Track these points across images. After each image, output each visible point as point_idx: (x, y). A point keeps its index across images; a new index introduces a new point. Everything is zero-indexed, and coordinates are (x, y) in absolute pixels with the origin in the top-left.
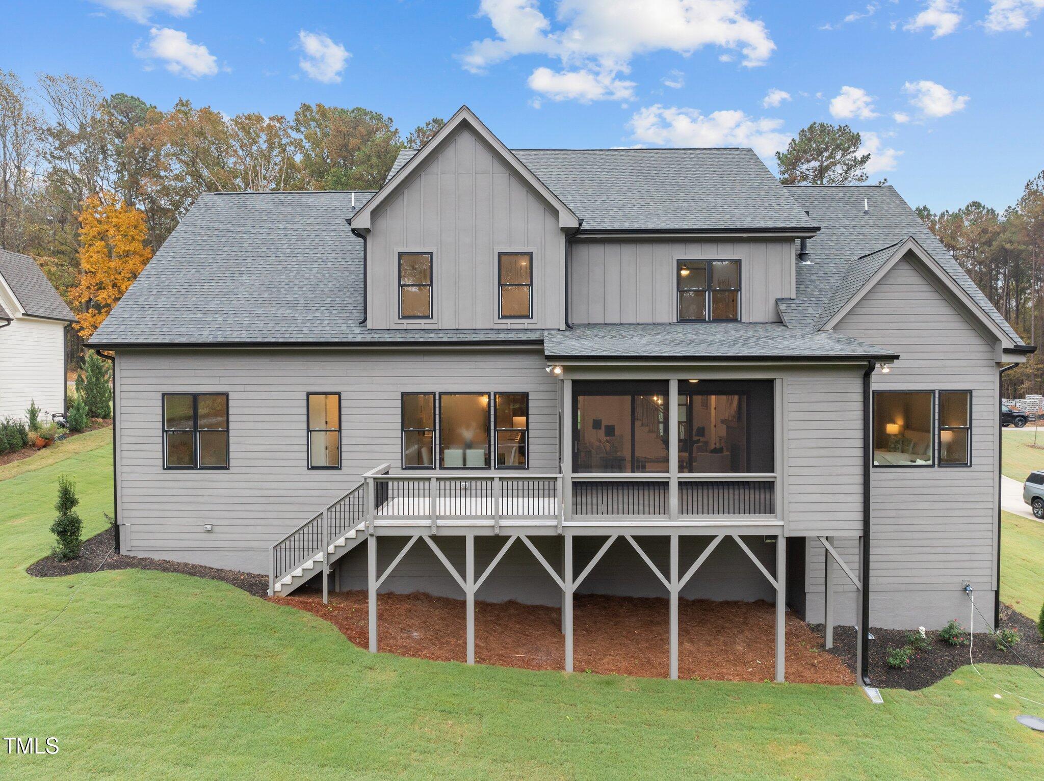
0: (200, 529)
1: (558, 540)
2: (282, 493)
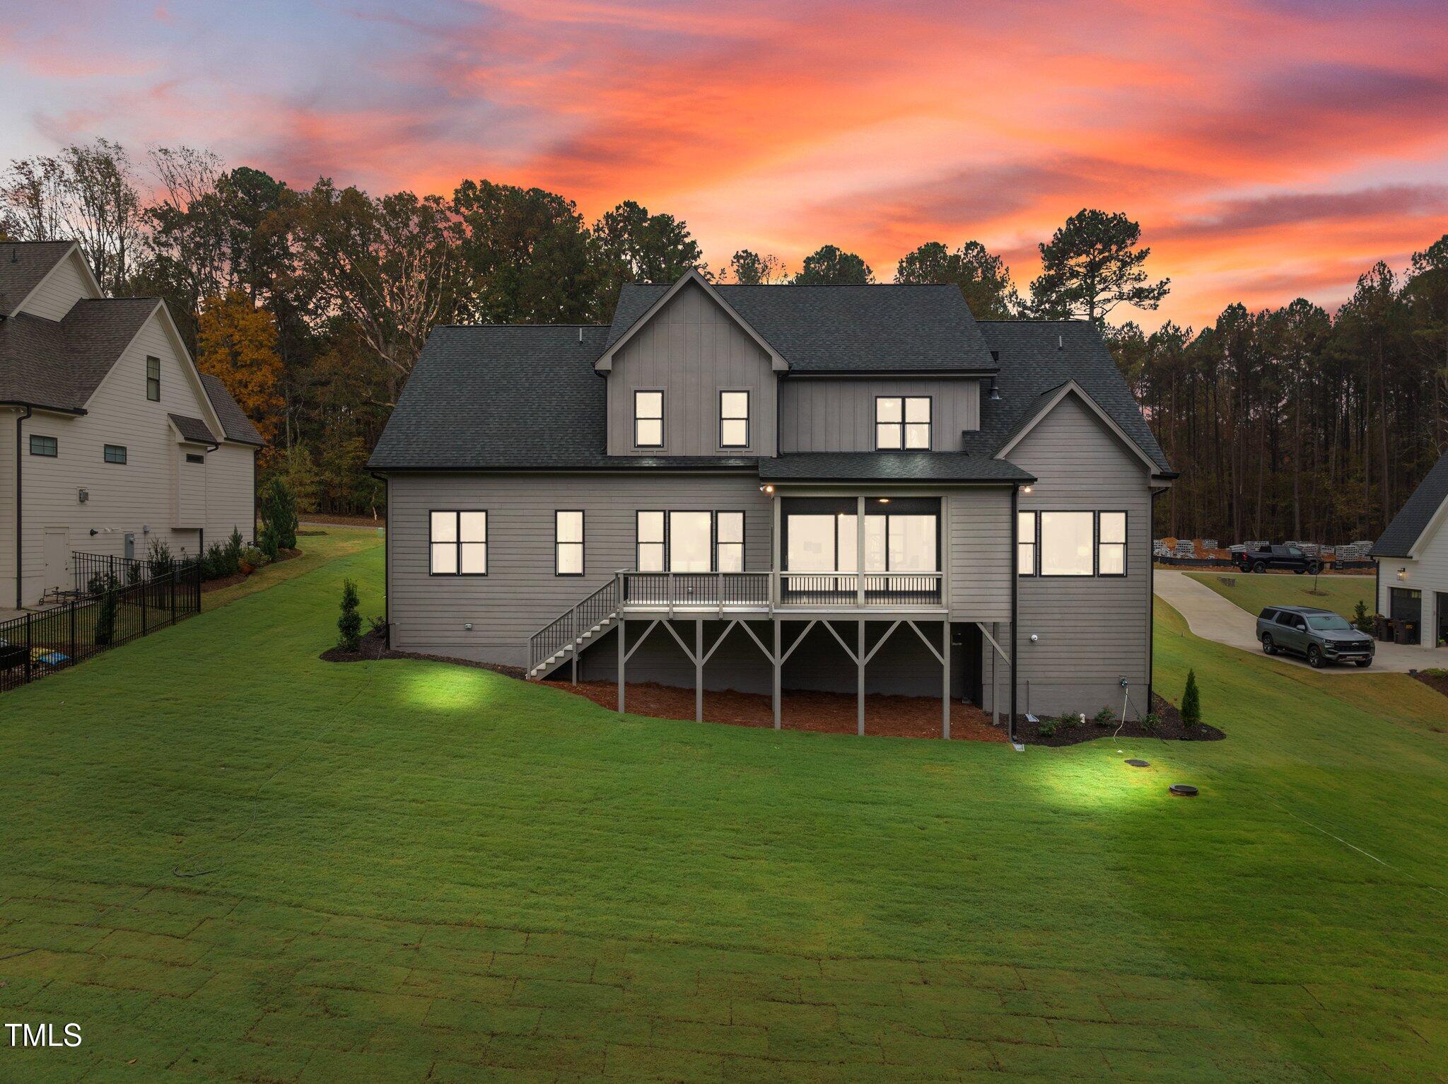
0: (461, 627)
1: (769, 624)
2: (532, 596)
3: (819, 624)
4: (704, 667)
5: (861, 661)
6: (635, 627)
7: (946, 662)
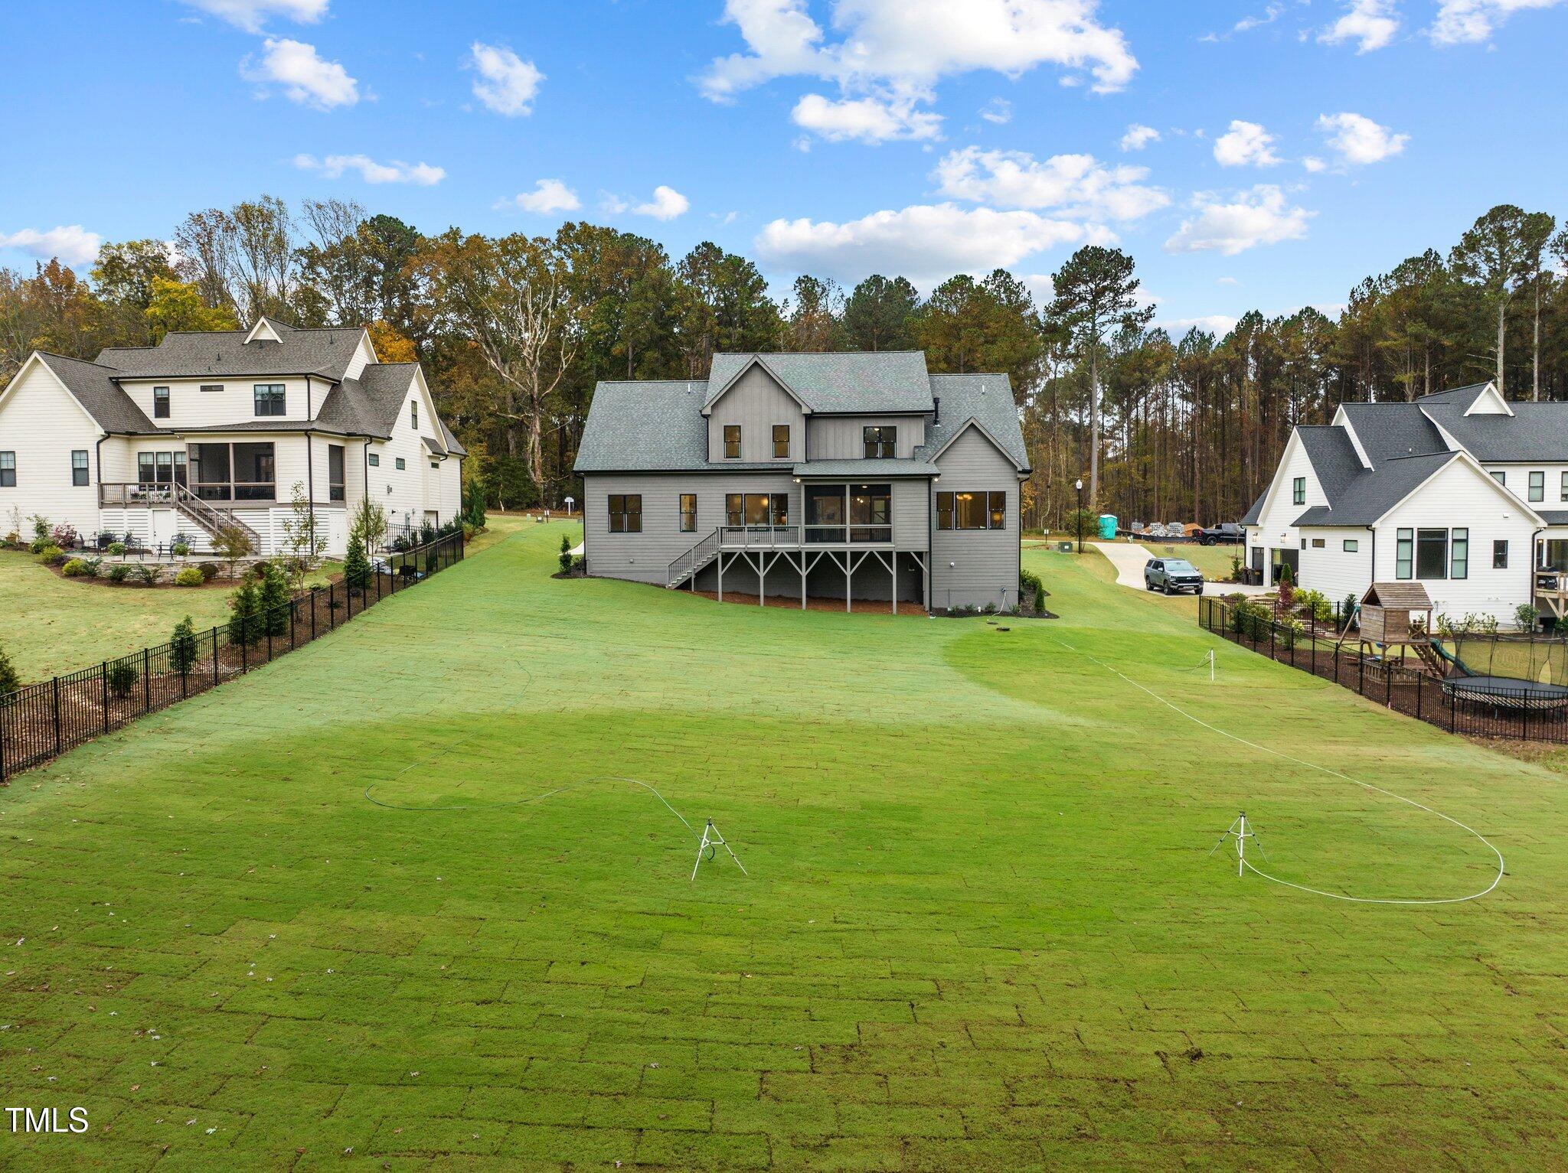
0: (627, 562)
1: (799, 554)
2: (667, 543)
3: (826, 553)
4: (764, 577)
5: (849, 573)
6: (727, 556)
7: (894, 573)
